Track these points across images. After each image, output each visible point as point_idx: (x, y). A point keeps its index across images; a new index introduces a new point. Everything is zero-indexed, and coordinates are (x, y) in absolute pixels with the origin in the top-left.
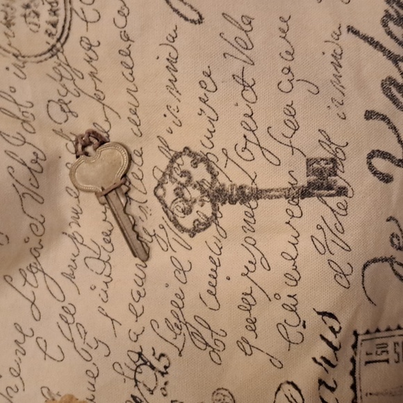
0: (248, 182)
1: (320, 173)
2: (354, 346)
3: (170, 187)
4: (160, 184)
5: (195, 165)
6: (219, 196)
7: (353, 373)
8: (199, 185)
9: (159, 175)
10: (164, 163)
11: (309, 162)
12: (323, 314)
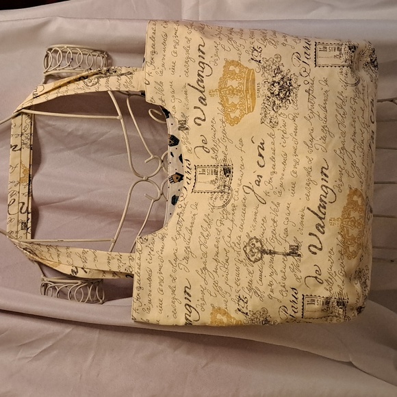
0: (272, 249)
1: (293, 249)
2: (303, 299)
3: (248, 248)
4: (245, 246)
5: (257, 242)
6: (263, 252)
7: (303, 306)
8: (258, 248)
9: (245, 244)
10: (247, 240)
11: (290, 246)
12: (293, 289)
